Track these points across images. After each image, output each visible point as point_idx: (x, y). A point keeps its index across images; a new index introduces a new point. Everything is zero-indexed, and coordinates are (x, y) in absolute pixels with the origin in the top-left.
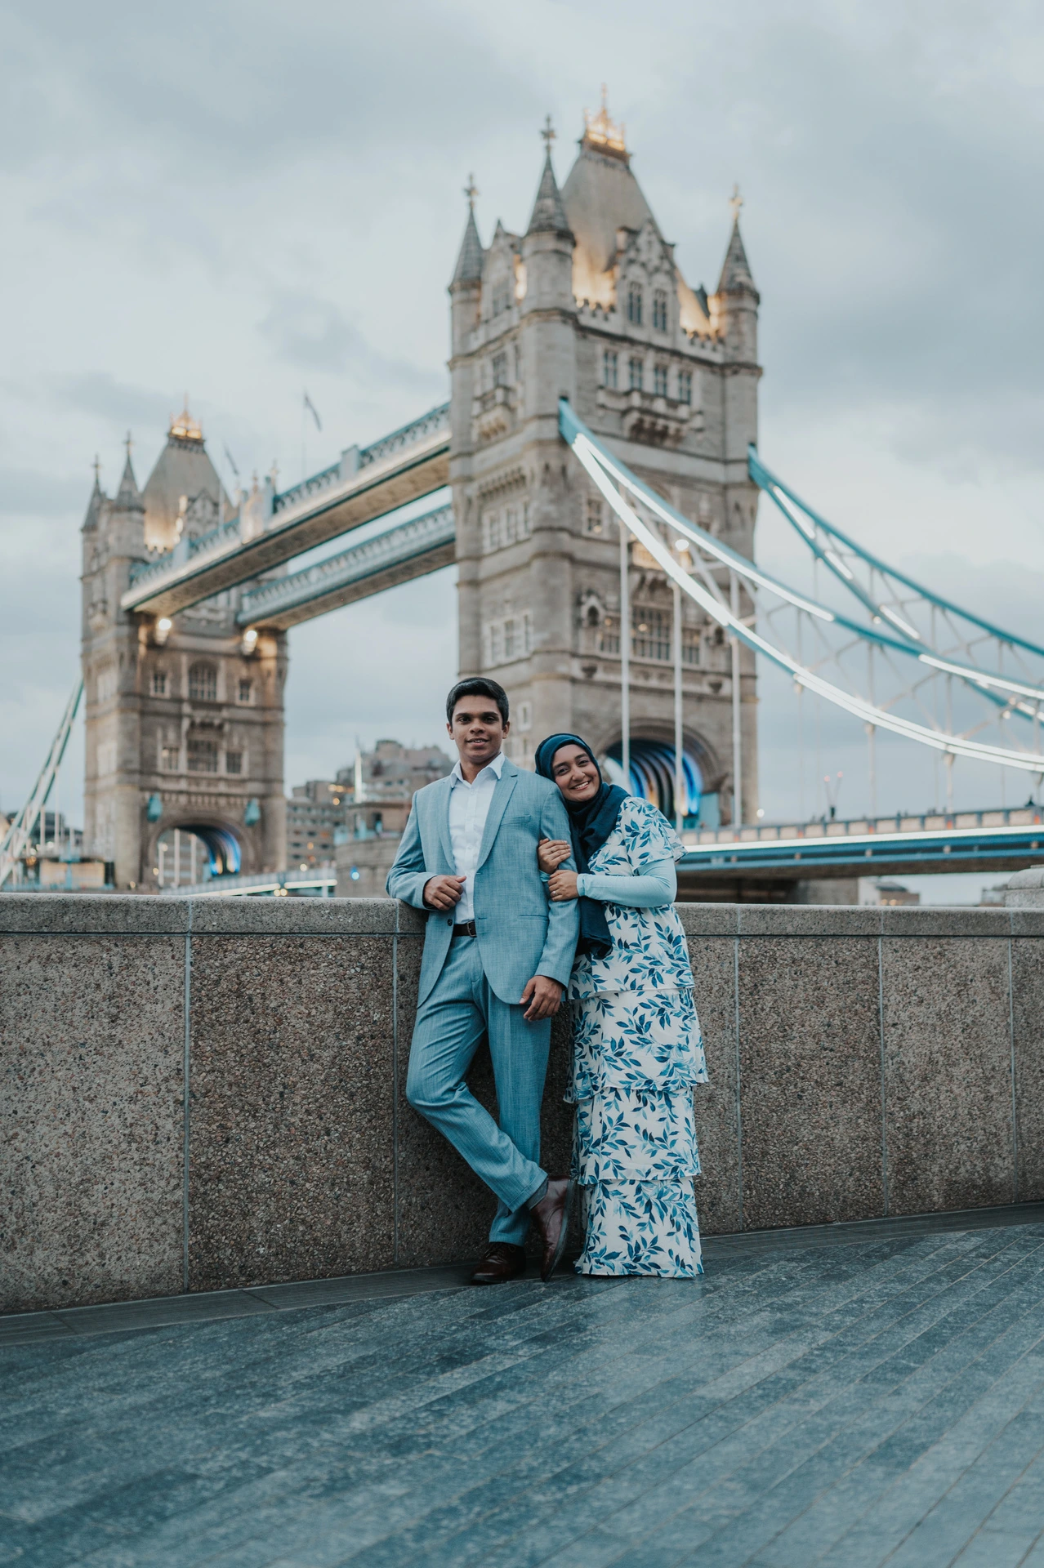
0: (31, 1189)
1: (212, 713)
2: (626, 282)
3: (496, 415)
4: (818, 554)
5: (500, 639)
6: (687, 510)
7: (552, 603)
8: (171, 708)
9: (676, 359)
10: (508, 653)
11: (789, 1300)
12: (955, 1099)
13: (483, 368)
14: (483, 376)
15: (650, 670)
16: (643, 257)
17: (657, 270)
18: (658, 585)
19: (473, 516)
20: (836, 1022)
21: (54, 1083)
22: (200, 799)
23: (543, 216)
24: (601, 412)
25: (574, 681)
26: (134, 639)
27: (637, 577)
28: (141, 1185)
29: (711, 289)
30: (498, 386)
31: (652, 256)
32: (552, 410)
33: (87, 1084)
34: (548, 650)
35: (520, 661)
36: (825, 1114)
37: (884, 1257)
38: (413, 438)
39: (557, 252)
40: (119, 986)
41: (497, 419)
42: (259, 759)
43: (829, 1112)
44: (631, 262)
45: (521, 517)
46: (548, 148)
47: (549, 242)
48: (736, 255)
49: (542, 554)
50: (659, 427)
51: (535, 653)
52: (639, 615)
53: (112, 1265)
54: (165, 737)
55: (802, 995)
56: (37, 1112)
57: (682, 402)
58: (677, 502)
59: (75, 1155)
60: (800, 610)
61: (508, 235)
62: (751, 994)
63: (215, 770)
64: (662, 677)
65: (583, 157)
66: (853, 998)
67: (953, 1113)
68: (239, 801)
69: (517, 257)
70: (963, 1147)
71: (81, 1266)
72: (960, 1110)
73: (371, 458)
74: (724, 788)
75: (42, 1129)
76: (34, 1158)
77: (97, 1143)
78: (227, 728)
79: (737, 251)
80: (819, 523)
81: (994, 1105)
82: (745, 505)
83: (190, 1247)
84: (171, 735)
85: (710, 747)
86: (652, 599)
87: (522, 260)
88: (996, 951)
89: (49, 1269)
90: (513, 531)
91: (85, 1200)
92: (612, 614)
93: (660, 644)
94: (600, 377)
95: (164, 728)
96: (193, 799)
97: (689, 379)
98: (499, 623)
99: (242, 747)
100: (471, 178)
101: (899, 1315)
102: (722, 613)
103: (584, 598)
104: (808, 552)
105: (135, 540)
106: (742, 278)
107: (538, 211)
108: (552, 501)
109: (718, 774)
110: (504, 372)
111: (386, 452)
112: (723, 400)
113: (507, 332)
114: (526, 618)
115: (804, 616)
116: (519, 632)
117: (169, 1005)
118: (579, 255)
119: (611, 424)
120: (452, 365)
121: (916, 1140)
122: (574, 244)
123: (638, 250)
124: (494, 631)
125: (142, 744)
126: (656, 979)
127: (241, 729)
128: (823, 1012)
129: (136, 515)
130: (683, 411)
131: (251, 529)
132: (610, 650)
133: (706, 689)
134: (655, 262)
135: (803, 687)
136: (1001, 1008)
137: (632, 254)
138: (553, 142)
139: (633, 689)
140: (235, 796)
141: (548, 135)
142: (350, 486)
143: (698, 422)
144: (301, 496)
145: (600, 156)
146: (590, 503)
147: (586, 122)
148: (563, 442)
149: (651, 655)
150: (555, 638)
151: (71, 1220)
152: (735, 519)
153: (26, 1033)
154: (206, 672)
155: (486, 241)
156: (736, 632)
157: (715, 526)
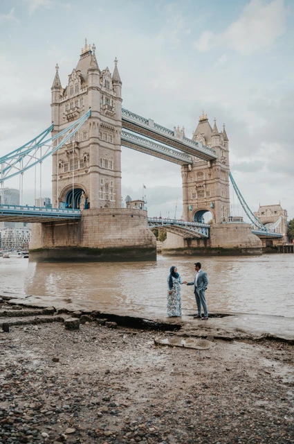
1: (200, 184)
96: (199, 204)
99: (209, 190)
127: (208, 185)
140: (208, 202)
154: (201, 174)
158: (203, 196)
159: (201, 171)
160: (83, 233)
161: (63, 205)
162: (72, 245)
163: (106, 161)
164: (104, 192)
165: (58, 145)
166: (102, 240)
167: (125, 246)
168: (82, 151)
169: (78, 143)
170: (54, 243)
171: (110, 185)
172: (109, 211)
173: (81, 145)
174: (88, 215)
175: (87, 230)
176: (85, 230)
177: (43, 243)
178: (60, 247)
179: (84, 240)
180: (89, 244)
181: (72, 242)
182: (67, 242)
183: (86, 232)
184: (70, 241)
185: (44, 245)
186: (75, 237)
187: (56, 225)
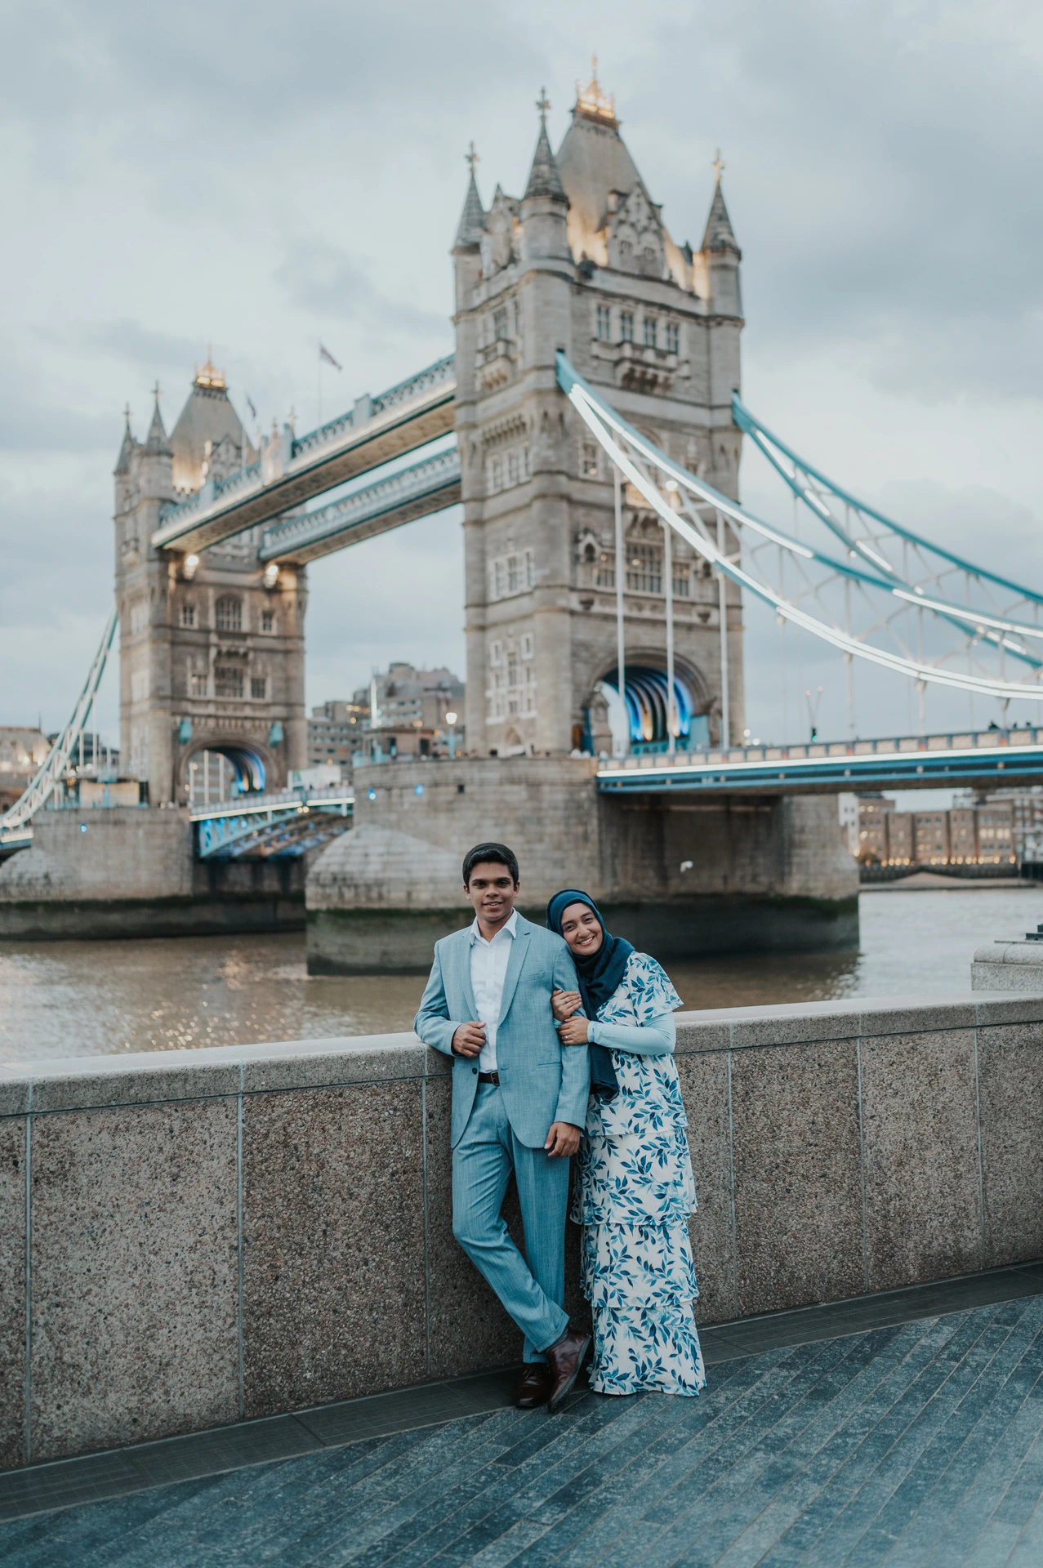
0: (104, 1339)
2: (617, 242)
3: (498, 367)
4: (798, 492)
5: (504, 574)
6: (674, 454)
7: (551, 542)
8: (200, 638)
9: (664, 312)
10: (511, 588)
11: (780, 1433)
12: (928, 1180)
13: (485, 322)
14: (485, 330)
15: (643, 602)
16: (633, 218)
17: (645, 229)
18: (650, 523)
19: (477, 460)
20: (820, 1119)
21: (123, 1242)
22: (227, 722)
23: (540, 181)
24: (595, 363)
25: (572, 613)
26: (164, 574)
27: (630, 516)
28: (201, 1326)
29: (696, 247)
30: (499, 339)
31: (640, 216)
32: (549, 362)
33: (152, 1239)
34: (547, 585)
35: (522, 595)
36: (811, 1203)
37: (866, 1360)
38: (421, 388)
39: (552, 214)
40: (179, 1147)
41: (498, 370)
42: (281, 684)
43: (814, 1201)
44: (621, 222)
45: (522, 461)
46: (543, 118)
47: (545, 206)
48: (719, 214)
49: (542, 496)
50: (649, 377)
51: (536, 587)
52: (632, 550)
53: (176, 1401)
54: (194, 666)
55: (789, 1098)
56: (108, 1268)
57: (670, 353)
58: (666, 445)
59: (142, 1304)
60: (782, 548)
61: (507, 198)
62: (743, 1101)
63: (241, 695)
64: (654, 608)
65: (575, 126)
66: (835, 1096)
67: (926, 1193)
68: (263, 723)
69: (516, 219)
70: (935, 1223)
71: (148, 1404)
72: (932, 1190)
73: (383, 407)
74: (712, 711)
75: (113, 1283)
76: (106, 1310)
77: (162, 1292)
78: (251, 656)
79: (719, 211)
80: (798, 463)
81: (963, 1182)
82: (729, 447)
83: (245, 1378)
84: (200, 663)
85: (700, 673)
86: (644, 536)
87: (520, 222)
88: (964, 1041)
89: (121, 1410)
90: (514, 474)
91: (151, 1344)
92: (607, 550)
93: (652, 577)
94: (594, 330)
95: (193, 656)
96: (221, 722)
97: (676, 330)
98: (503, 560)
99: (266, 674)
100: (472, 145)
101: (880, 1456)
102: (709, 551)
103: (581, 536)
104: (788, 491)
105: (164, 483)
106: (724, 236)
107: (535, 177)
108: (550, 447)
109: (707, 698)
110: (505, 326)
111: (396, 400)
112: (709, 350)
113: (508, 288)
114: (528, 554)
115: (785, 553)
116: (521, 568)
117: (224, 1160)
118: (573, 217)
119: (604, 374)
120: (456, 319)
121: (894, 1221)
122: (569, 207)
123: (627, 211)
124: (498, 567)
125: (172, 671)
126: (657, 1122)
127: (264, 656)
128: (808, 1112)
129: (165, 460)
130: (671, 361)
131: (272, 472)
132: (606, 585)
133: (696, 619)
134: (644, 222)
135: (785, 619)
136: (968, 1093)
137: (622, 215)
138: (548, 112)
139: (627, 620)
140: (260, 719)
141: (543, 105)
142: (363, 432)
143: (685, 371)
144: (317, 442)
145: (592, 124)
146: (586, 447)
147: (577, 92)
148: (560, 392)
149: (644, 589)
150: (555, 574)
151: (139, 1363)
152: (720, 460)
153: (98, 1198)
154: (231, 604)
155: (487, 204)
156: (723, 568)
157: (702, 468)
159: (235, 592)
175: (804, 837)
176: (797, 837)
177: (609, 881)
178: (696, 896)
179: (794, 870)
180: (811, 884)
181: (748, 878)
182: (725, 878)
183: (802, 845)
184: (739, 873)
185: (616, 889)
186: (761, 861)
187: (675, 808)
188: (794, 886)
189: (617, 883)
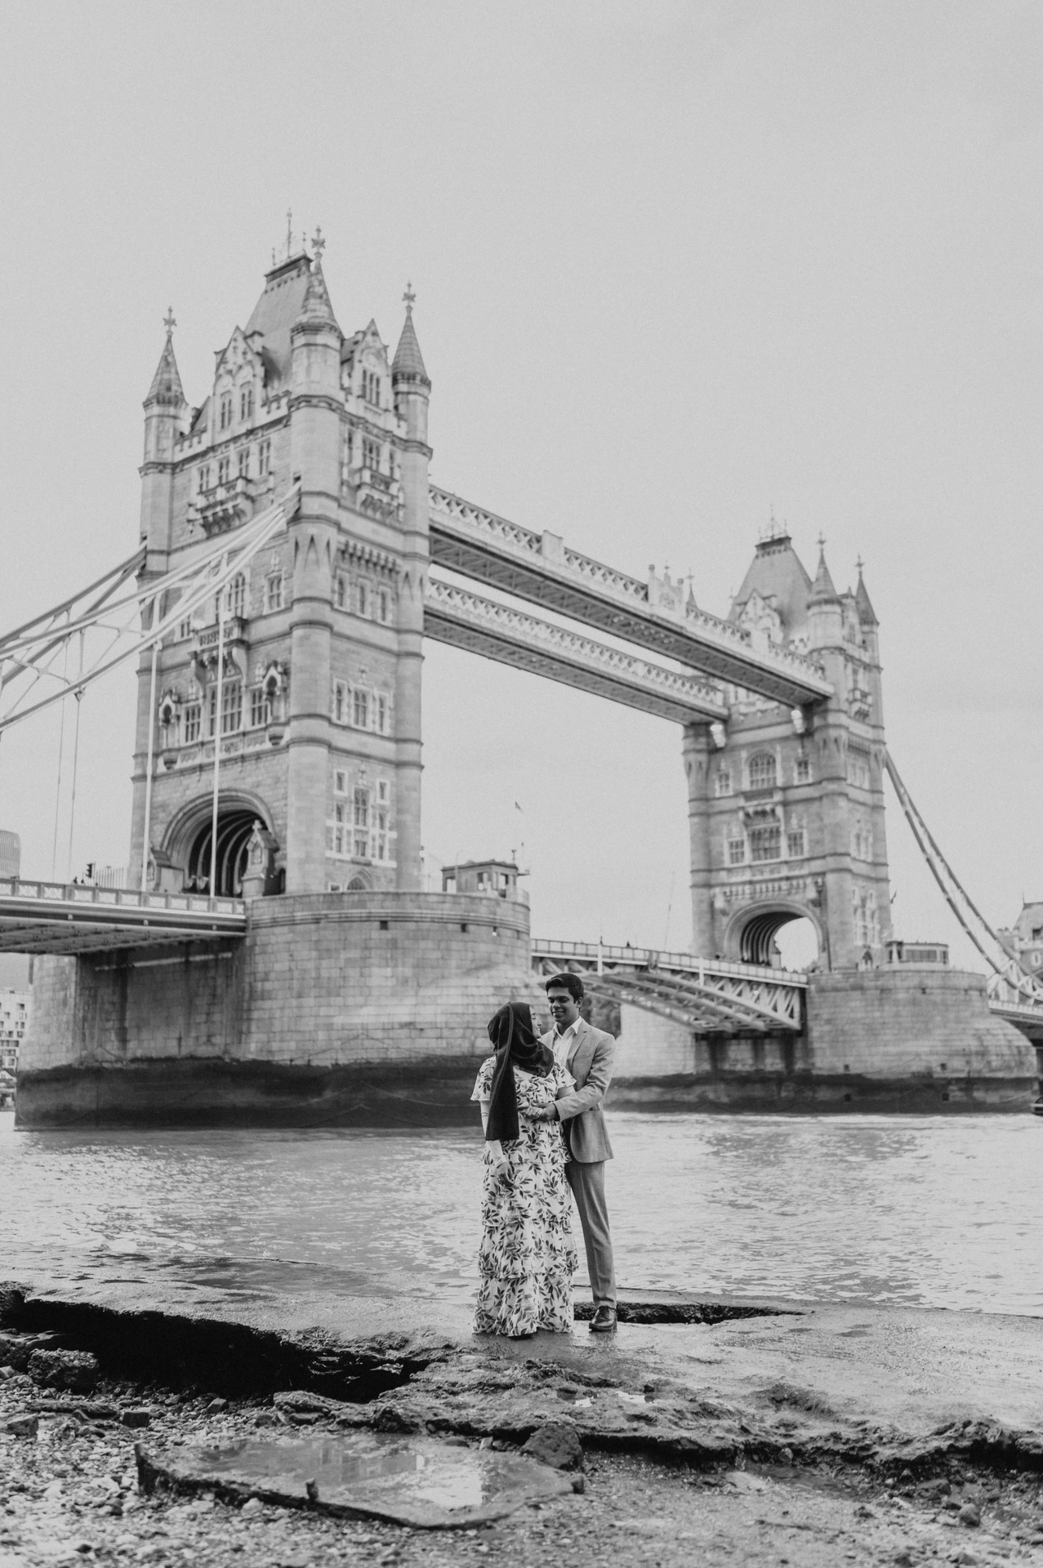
1: (763, 802)
22: (764, 887)
24: (190, 527)
54: (731, 833)
63: (778, 856)
68: (801, 882)
84: (736, 830)
95: (729, 824)
96: (758, 887)
97: (266, 447)
99: (801, 827)
125: (707, 844)
127: (797, 809)
132: (194, 737)
133: (268, 744)
134: (242, 359)
140: (797, 877)
149: (230, 728)
154: (765, 761)
158: (776, 851)
159: (767, 748)
160: (252, 998)
161: (172, 880)
162: (204, 1051)
163: (361, 698)
164: (349, 825)
165: (157, 625)
166: (329, 1027)
167: (429, 1059)
168: (262, 654)
169: (244, 623)
170: (123, 1041)
171: (374, 799)
172: (361, 904)
173: (257, 631)
174: (275, 923)
175: (268, 986)
176: (259, 985)
177: (78, 1045)
178: (150, 1060)
179: (254, 1028)
180: (275, 1046)
181: (204, 1039)
182: (180, 1039)
183: (264, 997)
184: (193, 1034)
185: (84, 1053)
186: (217, 1017)
187: (138, 965)
188: (251, 1049)
189: (85, 1048)
